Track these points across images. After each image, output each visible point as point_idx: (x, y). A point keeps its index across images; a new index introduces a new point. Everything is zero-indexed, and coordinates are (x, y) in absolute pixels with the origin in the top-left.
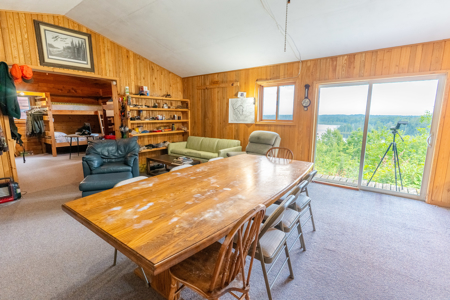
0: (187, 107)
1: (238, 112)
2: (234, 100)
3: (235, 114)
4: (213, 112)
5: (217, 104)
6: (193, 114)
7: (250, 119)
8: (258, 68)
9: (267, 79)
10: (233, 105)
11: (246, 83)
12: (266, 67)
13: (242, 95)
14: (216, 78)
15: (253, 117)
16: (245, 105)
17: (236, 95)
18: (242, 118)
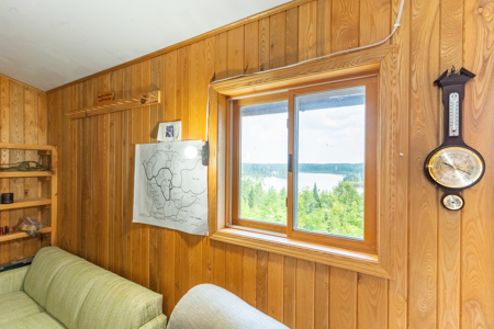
0: (49, 169)
1: (160, 189)
2: (149, 146)
3: (151, 194)
4: (101, 184)
5: (109, 158)
6: (62, 185)
7: (194, 219)
8: (217, 34)
9: (247, 71)
10: (145, 164)
11: (182, 92)
12: (245, 25)
13: (170, 132)
14: (109, 84)
15: (202, 211)
16: (178, 167)
17: (154, 134)
18: (169, 209)
